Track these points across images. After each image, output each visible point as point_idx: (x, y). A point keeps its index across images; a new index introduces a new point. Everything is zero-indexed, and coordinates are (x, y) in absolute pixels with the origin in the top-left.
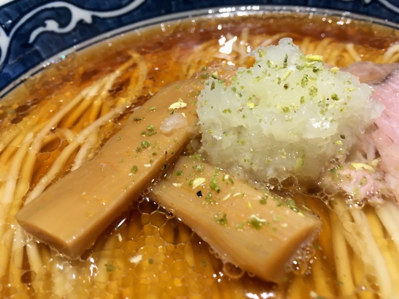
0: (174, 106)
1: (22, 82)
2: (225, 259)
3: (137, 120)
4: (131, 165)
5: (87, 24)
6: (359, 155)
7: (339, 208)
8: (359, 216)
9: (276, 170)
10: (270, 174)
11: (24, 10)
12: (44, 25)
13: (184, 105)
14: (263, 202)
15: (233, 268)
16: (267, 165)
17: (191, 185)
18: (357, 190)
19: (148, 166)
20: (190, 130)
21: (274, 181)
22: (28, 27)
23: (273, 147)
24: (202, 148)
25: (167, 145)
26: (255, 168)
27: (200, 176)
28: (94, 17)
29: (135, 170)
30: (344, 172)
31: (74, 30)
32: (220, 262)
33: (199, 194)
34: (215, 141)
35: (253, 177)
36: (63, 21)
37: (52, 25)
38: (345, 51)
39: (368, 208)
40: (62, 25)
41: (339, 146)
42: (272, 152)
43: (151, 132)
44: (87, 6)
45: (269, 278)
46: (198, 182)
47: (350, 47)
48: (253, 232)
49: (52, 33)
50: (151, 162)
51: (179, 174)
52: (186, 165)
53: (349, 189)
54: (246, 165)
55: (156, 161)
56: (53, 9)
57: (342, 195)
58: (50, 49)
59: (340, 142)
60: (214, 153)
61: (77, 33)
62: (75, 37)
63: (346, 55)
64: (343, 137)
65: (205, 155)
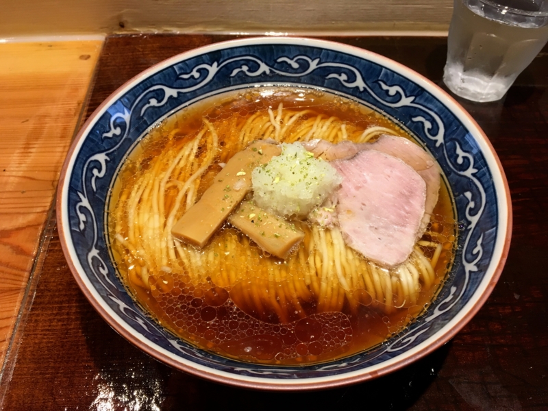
0: (239, 174)
1: (138, 142)
2: (264, 250)
3: (220, 181)
4: (221, 208)
5: (175, 98)
6: (329, 203)
7: (315, 229)
8: (322, 234)
9: (288, 211)
10: (285, 212)
11: (137, 95)
12: (149, 103)
13: (244, 173)
14: (280, 227)
15: (266, 253)
16: (284, 208)
17: (249, 217)
18: (323, 221)
19: (229, 208)
20: (248, 189)
21: (287, 216)
22: (140, 105)
23: (286, 200)
24: (254, 199)
25: (237, 197)
26: (278, 209)
27: (253, 213)
28: (179, 93)
29: (223, 209)
30: (319, 212)
31: (166, 103)
32: (261, 250)
33: (253, 221)
34: (260, 196)
35: (277, 213)
36: (160, 99)
37: (153, 102)
38: (340, 130)
39: (327, 230)
40: (159, 101)
41: (318, 199)
42: (286, 203)
43: (228, 189)
44: (174, 86)
45: (280, 257)
46: (252, 216)
47: (343, 127)
48: (275, 239)
49: (154, 107)
50: (230, 206)
51: (242, 211)
52: (245, 206)
53: (320, 221)
54: (275, 208)
55: (233, 205)
56: (154, 91)
57: (317, 224)
58: (153, 118)
59: (318, 198)
60: (259, 202)
61: (168, 105)
62: (166, 108)
63: (339, 134)
64: (320, 195)
65: (255, 202)
